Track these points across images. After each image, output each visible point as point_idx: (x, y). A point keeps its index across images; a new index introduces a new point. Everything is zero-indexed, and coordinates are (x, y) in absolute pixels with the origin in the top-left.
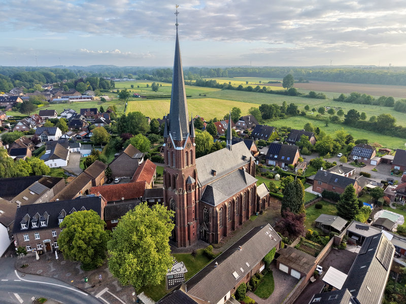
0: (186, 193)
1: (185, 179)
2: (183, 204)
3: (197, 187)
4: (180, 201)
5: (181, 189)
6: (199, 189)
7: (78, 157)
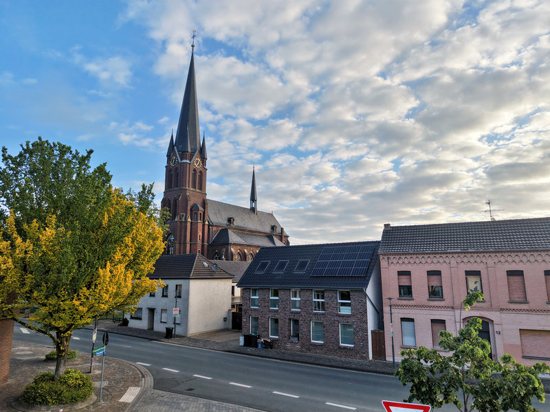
0: (189, 220)
1: (190, 204)
2: (185, 236)
3: (207, 223)
4: (181, 232)
5: (183, 215)
6: (209, 226)
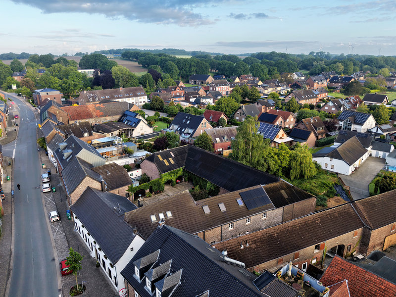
7: (378, 167)
